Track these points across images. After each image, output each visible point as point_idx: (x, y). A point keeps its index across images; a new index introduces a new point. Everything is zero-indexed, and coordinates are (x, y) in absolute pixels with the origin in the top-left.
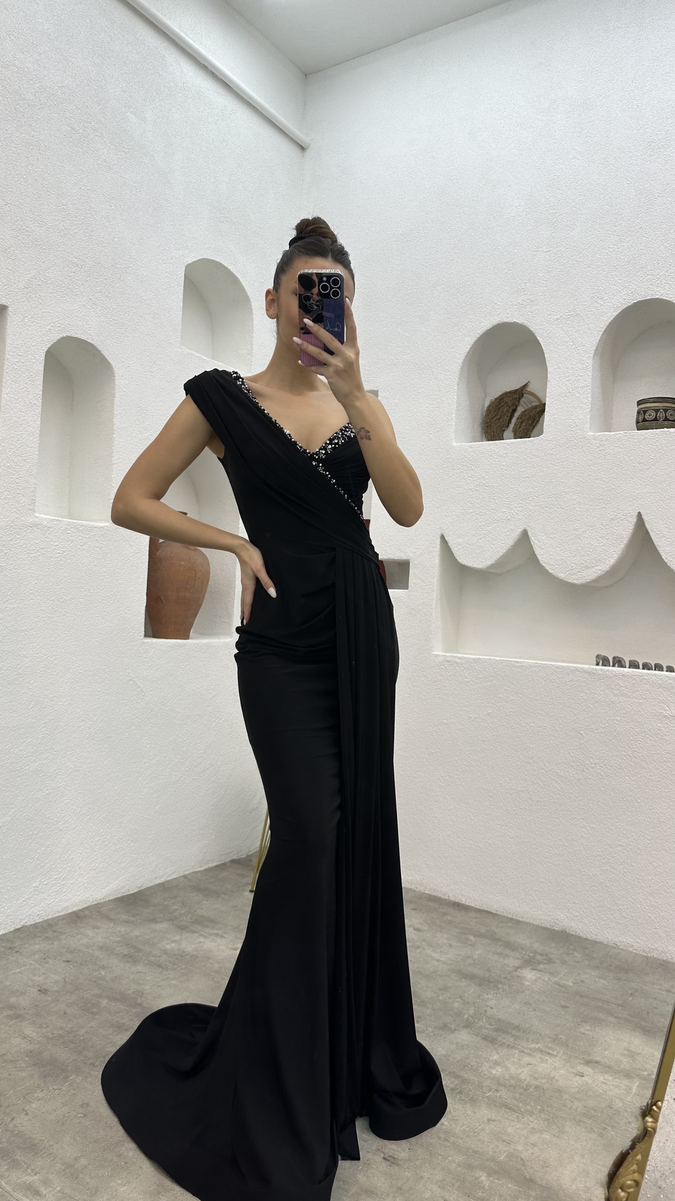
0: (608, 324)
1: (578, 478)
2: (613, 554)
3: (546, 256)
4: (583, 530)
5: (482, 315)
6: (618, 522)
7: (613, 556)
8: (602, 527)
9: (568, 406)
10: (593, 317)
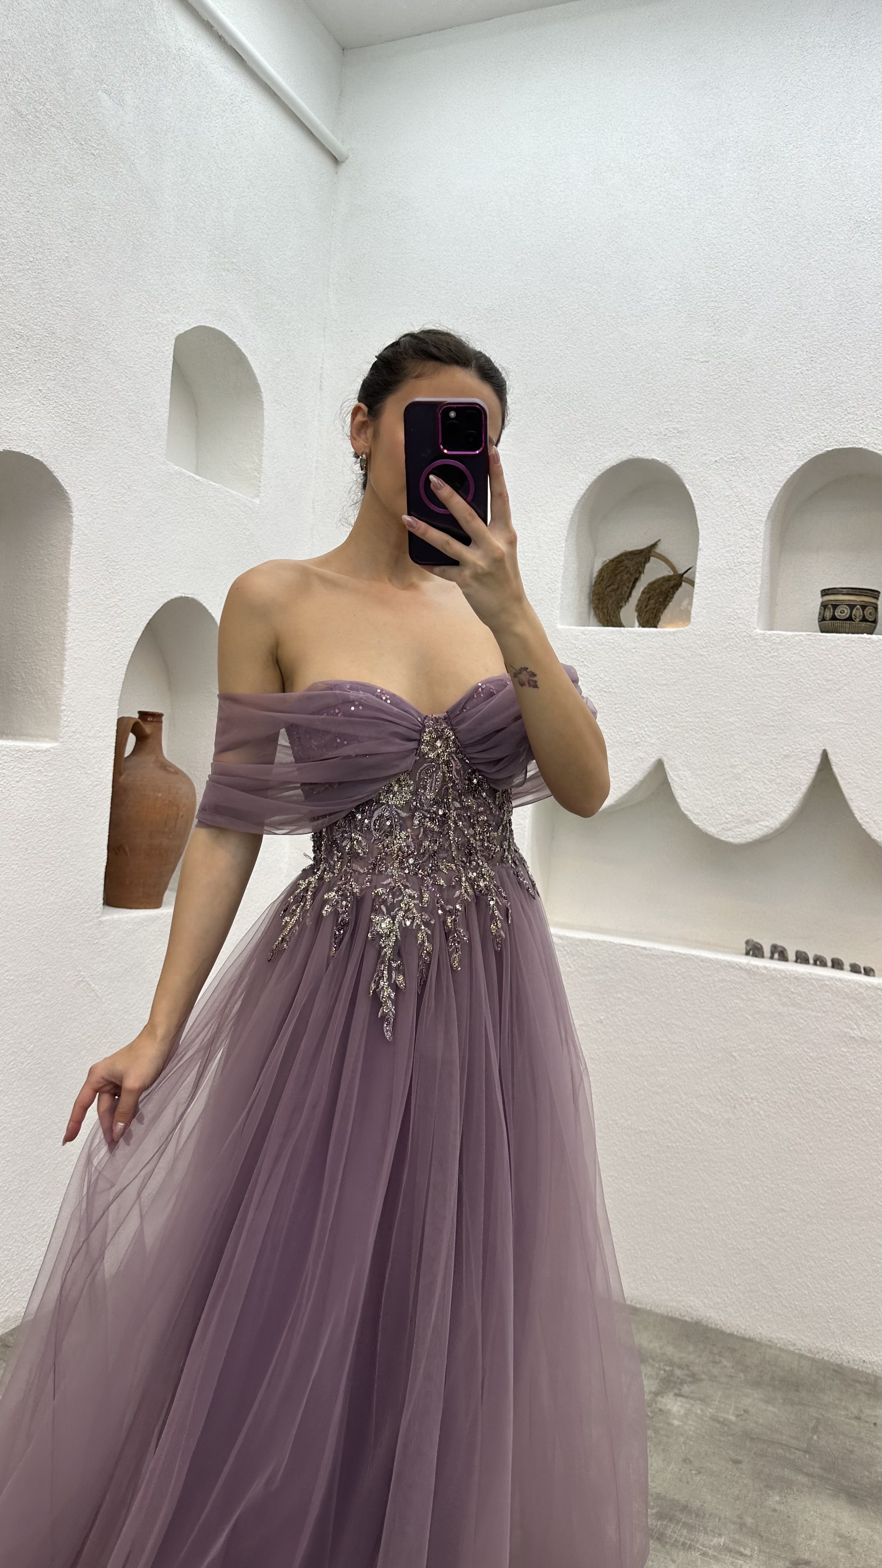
0: (789, 477)
1: (739, 693)
2: (786, 806)
3: (703, 368)
4: (745, 768)
5: (605, 444)
6: (794, 762)
7: (786, 808)
8: (772, 766)
9: (727, 588)
10: (768, 465)
